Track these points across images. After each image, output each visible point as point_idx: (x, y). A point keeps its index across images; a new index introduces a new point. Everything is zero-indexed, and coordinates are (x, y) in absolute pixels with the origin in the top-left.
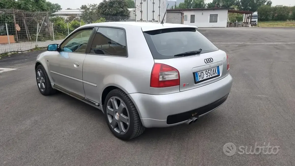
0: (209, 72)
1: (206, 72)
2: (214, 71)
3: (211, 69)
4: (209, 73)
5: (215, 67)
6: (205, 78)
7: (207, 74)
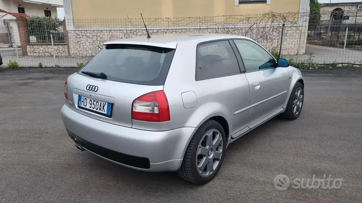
0: (95, 103)
1: (91, 101)
2: (101, 105)
3: (97, 101)
4: (93, 104)
5: (104, 102)
6: (88, 107)
7: (91, 104)
